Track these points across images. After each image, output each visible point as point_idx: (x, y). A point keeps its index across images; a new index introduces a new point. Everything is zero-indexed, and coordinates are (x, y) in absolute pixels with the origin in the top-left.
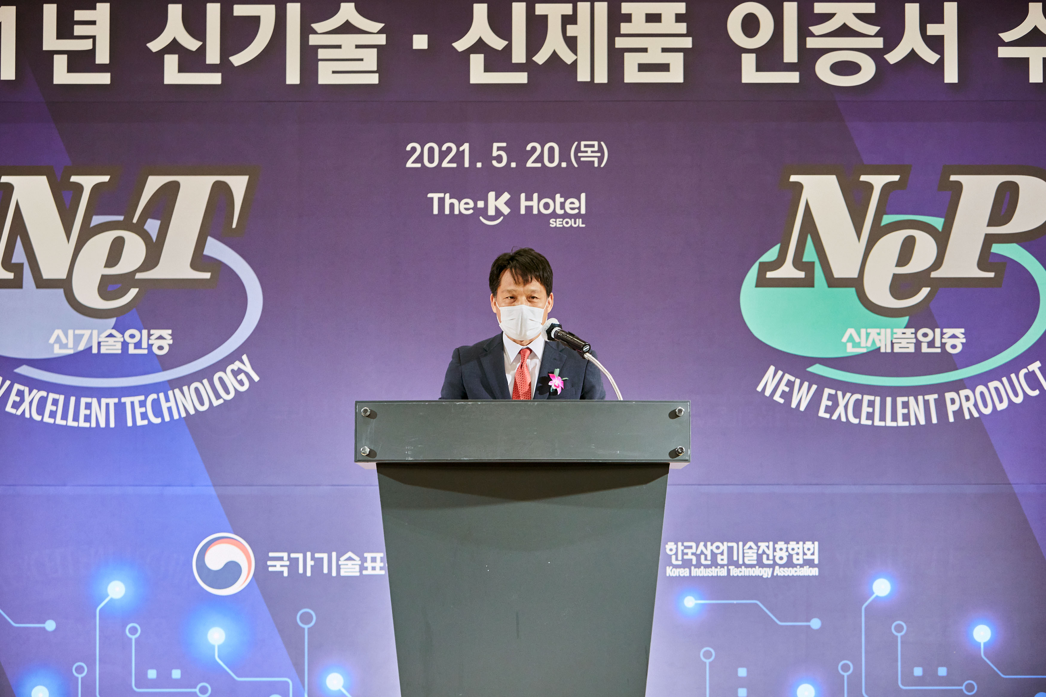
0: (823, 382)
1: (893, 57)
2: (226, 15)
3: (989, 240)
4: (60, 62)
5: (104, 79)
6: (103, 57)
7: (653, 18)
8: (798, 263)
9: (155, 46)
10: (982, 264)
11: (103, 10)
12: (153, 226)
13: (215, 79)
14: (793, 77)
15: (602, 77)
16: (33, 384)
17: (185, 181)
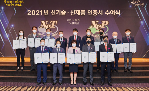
0: (94, 34)
1: (98, 14)
2: (56, 11)
3: (104, 25)
4: (45, 14)
5: (48, 15)
6: (48, 14)
7: (83, 11)
8: (92, 27)
9: (51, 13)
10: (104, 27)
11: (48, 11)
12: (51, 24)
13: (55, 15)
14: (92, 15)
15: (80, 15)
16: (44, 34)
17: (53, 21)
